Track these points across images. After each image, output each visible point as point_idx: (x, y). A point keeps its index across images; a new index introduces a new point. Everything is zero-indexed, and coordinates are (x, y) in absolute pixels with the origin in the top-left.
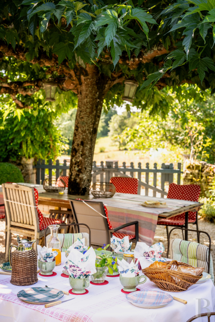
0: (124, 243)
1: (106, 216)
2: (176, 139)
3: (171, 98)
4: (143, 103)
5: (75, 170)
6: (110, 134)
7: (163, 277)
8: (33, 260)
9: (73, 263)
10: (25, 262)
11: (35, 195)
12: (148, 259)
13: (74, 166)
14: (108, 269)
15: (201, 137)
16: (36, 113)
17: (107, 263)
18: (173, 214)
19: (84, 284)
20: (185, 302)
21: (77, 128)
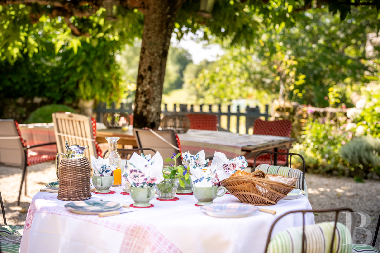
0: (199, 159)
1: (178, 147)
2: (263, 83)
3: (256, 23)
4: (223, 30)
5: (141, 101)
6: (185, 86)
7: (246, 188)
8: (85, 170)
9: (134, 167)
10: (74, 171)
11: (92, 126)
12: (228, 173)
13: (140, 95)
14: (178, 181)
15: (292, 74)
16: (95, 43)
17: (178, 175)
18: (260, 148)
19: (148, 194)
20: (273, 212)
21: (143, 50)
